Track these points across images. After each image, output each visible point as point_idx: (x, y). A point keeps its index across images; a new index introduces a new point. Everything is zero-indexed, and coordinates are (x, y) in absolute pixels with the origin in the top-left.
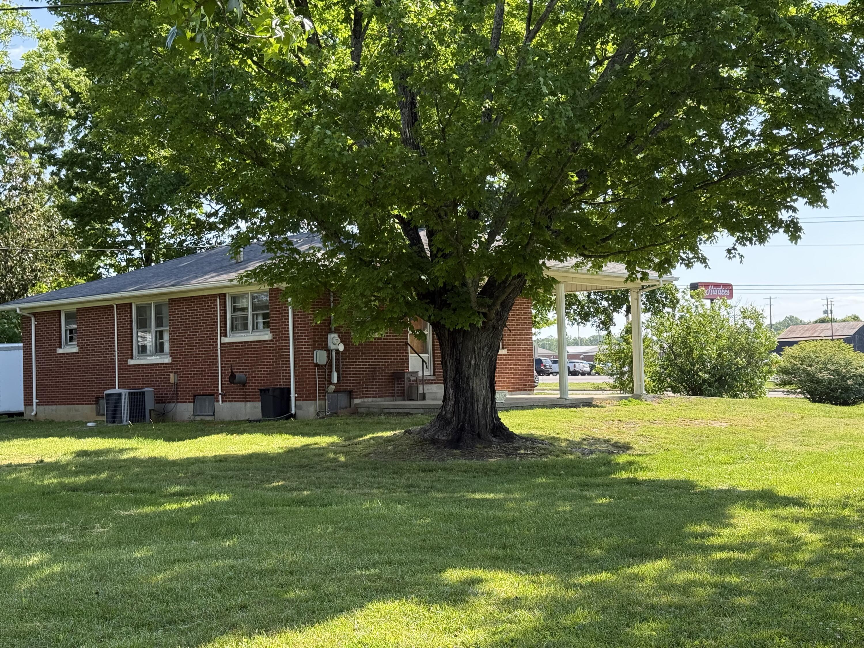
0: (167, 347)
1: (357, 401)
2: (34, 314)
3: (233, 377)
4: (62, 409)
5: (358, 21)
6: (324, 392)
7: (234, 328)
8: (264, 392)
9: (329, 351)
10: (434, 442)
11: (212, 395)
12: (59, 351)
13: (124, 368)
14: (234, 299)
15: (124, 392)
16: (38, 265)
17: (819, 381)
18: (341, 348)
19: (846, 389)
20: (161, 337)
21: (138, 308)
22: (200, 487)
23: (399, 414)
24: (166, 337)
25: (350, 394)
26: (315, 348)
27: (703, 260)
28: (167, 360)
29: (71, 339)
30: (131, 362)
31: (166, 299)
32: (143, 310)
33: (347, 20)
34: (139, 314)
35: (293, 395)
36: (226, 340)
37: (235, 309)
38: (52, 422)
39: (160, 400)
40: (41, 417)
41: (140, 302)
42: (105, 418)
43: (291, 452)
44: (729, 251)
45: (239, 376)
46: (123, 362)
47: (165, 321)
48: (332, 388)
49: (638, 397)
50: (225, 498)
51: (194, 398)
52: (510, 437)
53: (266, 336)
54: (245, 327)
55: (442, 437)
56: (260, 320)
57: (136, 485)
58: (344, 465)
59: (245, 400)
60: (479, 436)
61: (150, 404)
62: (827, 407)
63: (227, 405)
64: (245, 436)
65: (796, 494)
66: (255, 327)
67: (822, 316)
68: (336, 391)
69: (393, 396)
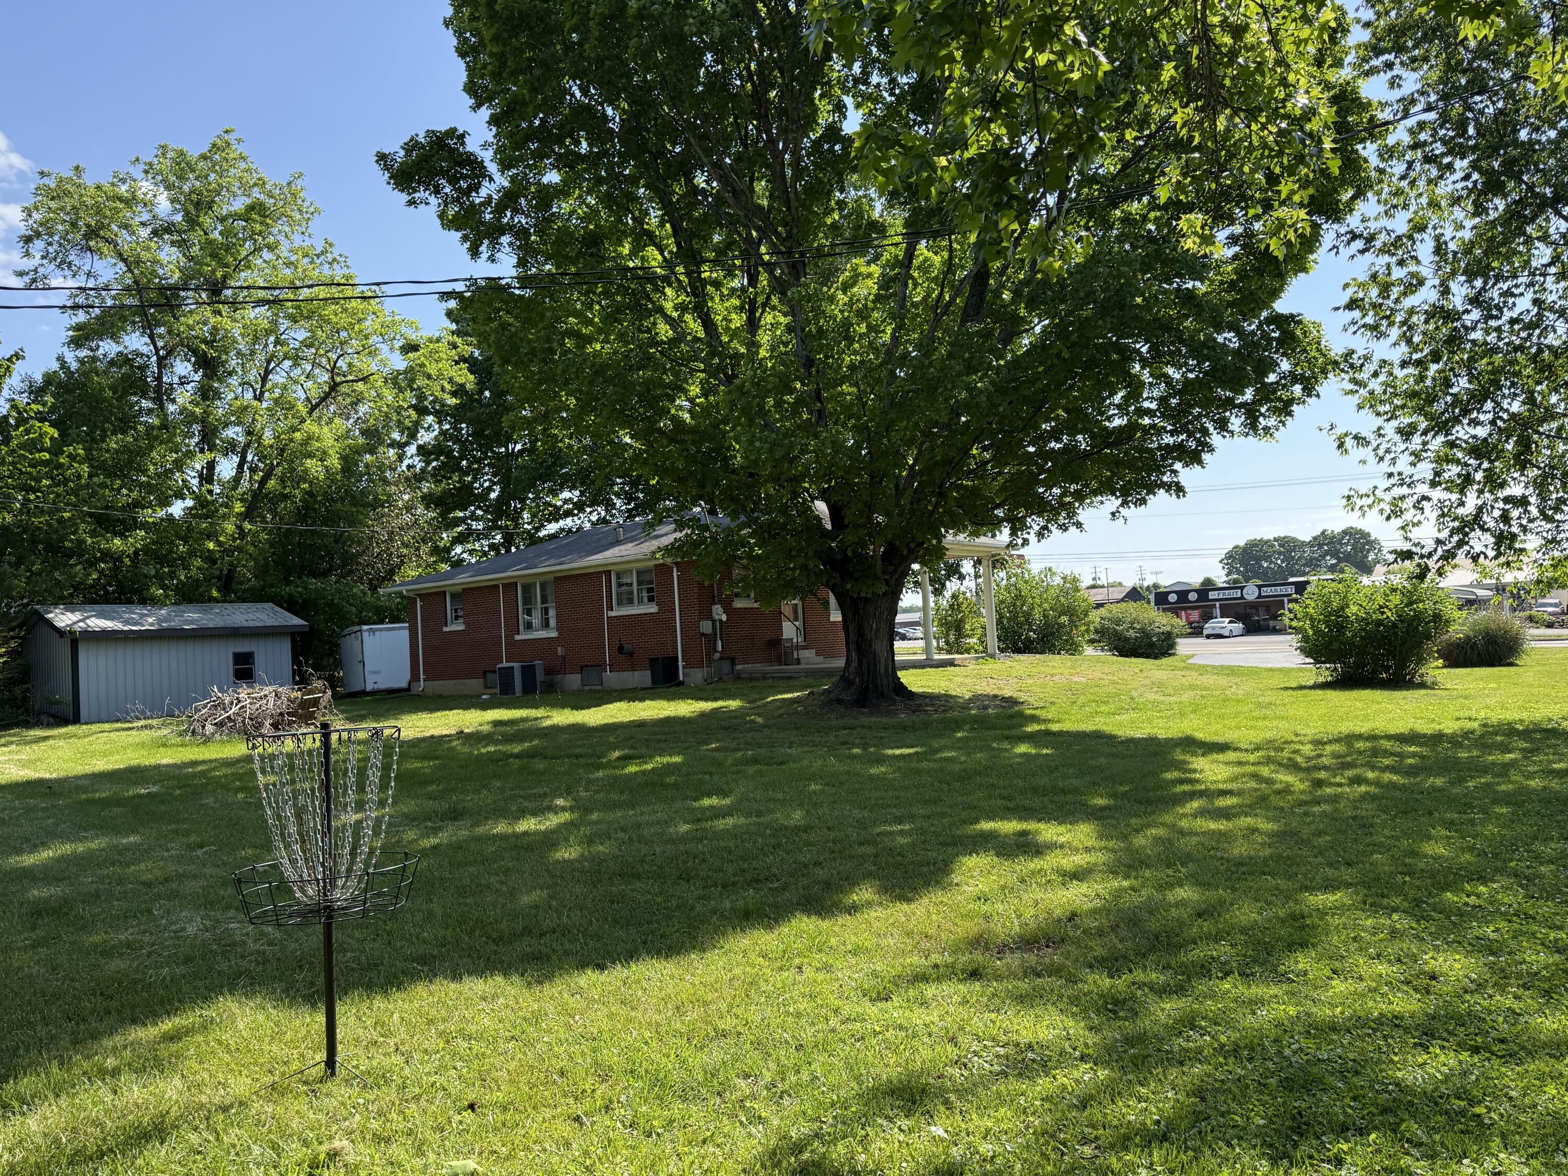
0: (553, 623)
1: (739, 667)
2: (420, 596)
3: (621, 648)
4: (450, 683)
5: (752, 311)
6: (710, 660)
7: (620, 603)
8: (653, 661)
9: (714, 621)
10: (840, 702)
11: (600, 666)
12: (446, 629)
13: (511, 643)
14: (619, 576)
15: (516, 665)
16: (405, 551)
17: (1127, 639)
18: (724, 618)
19: (1152, 645)
20: (547, 613)
21: (523, 587)
22: (643, 751)
23: (782, 678)
24: (552, 613)
25: (733, 661)
26: (701, 619)
27: (1079, 525)
28: (554, 634)
29: (457, 618)
30: (518, 637)
31: (551, 577)
32: (528, 589)
33: (741, 308)
34: (524, 592)
35: (680, 663)
36: (612, 614)
37: (620, 585)
38: (440, 696)
39: (549, 672)
40: (429, 691)
41: (525, 581)
42: (498, 690)
43: (703, 715)
44: (1113, 514)
45: (627, 647)
46: (510, 637)
47: (550, 598)
48: (717, 655)
49: (992, 656)
50: (677, 759)
51: (582, 669)
52: (911, 695)
53: (653, 609)
54: (631, 601)
55: (845, 697)
56: (645, 594)
57: (577, 751)
58: (764, 726)
59: (633, 669)
60: (882, 694)
61: (540, 676)
62: (1133, 660)
63: (616, 674)
64: (648, 703)
65: (1220, 739)
66: (641, 601)
67: (1092, 583)
68: (721, 658)
69: (770, 661)
